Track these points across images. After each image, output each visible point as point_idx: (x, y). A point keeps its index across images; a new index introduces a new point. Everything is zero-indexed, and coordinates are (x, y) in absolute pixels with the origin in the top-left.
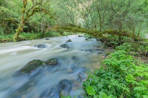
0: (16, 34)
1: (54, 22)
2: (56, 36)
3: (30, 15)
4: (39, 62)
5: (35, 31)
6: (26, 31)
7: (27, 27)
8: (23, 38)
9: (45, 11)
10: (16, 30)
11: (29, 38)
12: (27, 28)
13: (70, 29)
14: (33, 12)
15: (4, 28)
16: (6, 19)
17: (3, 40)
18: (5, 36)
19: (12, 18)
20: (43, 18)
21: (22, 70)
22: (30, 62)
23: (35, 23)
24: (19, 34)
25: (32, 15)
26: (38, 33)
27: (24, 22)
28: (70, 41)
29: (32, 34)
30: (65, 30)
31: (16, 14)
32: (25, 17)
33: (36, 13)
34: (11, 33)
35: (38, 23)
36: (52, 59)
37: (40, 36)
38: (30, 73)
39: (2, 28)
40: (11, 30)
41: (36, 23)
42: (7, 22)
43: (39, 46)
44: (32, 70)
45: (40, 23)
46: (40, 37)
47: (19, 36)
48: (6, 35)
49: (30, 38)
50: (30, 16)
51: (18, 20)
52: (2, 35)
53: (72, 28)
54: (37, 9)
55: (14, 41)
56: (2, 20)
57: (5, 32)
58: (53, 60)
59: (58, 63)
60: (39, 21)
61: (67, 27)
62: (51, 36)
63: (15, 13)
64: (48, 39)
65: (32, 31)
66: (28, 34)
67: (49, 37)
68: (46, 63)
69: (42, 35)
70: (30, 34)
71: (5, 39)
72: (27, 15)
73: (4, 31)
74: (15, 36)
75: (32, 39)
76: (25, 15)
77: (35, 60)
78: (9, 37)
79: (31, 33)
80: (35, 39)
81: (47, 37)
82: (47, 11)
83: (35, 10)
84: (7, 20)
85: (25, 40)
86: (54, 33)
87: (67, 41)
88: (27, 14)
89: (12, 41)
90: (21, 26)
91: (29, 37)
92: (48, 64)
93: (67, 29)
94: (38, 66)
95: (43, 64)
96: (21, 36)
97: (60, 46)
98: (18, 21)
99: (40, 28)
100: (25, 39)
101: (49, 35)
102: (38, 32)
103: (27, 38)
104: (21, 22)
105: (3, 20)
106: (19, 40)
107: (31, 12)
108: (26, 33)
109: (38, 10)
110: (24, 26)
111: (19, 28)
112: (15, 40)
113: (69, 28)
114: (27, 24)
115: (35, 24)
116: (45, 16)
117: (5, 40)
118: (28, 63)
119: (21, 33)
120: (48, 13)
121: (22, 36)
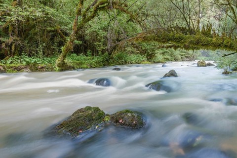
0: (61, 56)
1: (135, 30)
2: (136, 63)
3: (89, 18)
4: (97, 114)
5: (93, 51)
6: (78, 50)
7: (81, 42)
8: (72, 65)
9: (118, 7)
10: (62, 48)
11: (81, 66)
12: (81, 45)
13: (179, 40)
14: (96, 11)
15: (44, 44)
16: (49, 29)
17: (40, 67)
18: (44, 60)
19: (59, 26)
20: (112, 23)
21: (61, 125)
22: (80, 110)
23: (95, 34)
24: (65, 57)
25: (93, 17)
26: (100, 56)
27: (76, 33)
28: (173, 74)
29: (89, 57)
30: (164, 42)
31: (66, 18)
32: (79, 23)
33: (101, 12)
34: (53, 54)
35: (102, 33)
36: (127, 111)
37: (103, 61)
38: (78, 134)
39: (41, 44)
40: (54, 49)
41: (98, 34)
42: (51, 34)
43: (99, 82)
44: (81, 129)
45: (106, 33)
46: (102, 65)
47: (66, 61)
48: (46, 58)
49: (83, 66)
50: (89, 20)
51: (67, 29)
52: (39, 57)
53: (184, 36)
54: (104, 3)
55: (55, 70)
56: (44, 30)
57: (44, 53)
58: (129, 114)
59: (142, 124)
60: (105, 29)
61: (171, 34)
62: (126, 63)
63: (64, 17)
64: (119, 69)
65: (89, 51)
66: (81, 57)
67: (120, 64)
68: (112, 118)
69: (107, 60)
70: (85, 57)
71: (43, 65)
72: (84, 19)
73: (43, 51)
74: (57, 61)
75: (87, 68)
76: (81, 18)
77: (89, 108)
78: (50, 61)
79: (87, 56)
80: (91, 67)
81: (116, 64)
82: (123, 5)
83: (100, 6)
84: (51, 31)
85: (74, 68)
86: (132, 55)
87: (166, 76)
88: (84, 16)
89: (52, 70)
90: (71, 40)
91: (81, 63)
92: (117, 121)
93: (169, 40)
94: (94, 122)
95: (106, 119)
96: (68, 61)
97: (147, 86)
98: (68, 31)
99: (105, 44)
100: (75, 66)
101: (122, 61)
102: (100, 53)
103: (77, 64)
104: (73, 32)
105: (46, 31)
106: (64, 68)
107: (91, 12)
108: (78, 55)
109: (105, 5)
110: (76, 41)
111: (68, 44)
112: (58, 68)
113: (177, 36)
114: (81, 37)
115: (95, 37)
116: (118, 18)
117: (42, 68)
118: (75, 113)
119: (70, 55)
120: (125, 9)
121: (70, 60)
